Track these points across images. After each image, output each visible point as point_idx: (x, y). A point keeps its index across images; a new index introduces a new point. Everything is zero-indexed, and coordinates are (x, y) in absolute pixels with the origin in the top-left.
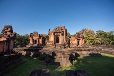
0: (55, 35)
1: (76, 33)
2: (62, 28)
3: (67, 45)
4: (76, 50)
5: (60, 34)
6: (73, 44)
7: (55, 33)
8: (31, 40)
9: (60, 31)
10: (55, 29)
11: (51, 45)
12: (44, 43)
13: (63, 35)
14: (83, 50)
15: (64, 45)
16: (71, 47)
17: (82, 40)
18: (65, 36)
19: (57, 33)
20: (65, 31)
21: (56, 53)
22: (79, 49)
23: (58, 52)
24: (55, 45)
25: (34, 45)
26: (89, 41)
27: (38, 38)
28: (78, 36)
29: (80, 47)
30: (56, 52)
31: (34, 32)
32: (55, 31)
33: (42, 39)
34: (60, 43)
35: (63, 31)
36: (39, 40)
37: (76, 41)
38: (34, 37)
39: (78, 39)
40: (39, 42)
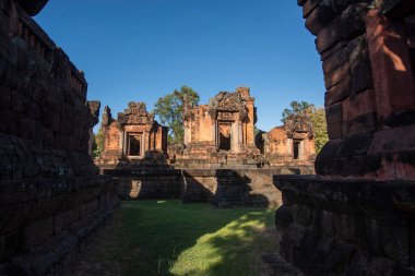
0: (216, 118)
2: (242, 96)
5: (236, 116)
6: (277, 156)
7: (218, 111)
9: (237, 104)
10: (220, 97)
11: (205, 157)
13: (245, 120)
17: (307, 140)
18: (250, 125)
19: (226, 111)
20: (250, 107)
27: (149, 127)
28: (297, 127)
31: (132, 105)
32: (216, 102)
36: (152, 136)
37: (290, 142)
38: (131, 124)
39: (295, 137)
40: (152, 144)
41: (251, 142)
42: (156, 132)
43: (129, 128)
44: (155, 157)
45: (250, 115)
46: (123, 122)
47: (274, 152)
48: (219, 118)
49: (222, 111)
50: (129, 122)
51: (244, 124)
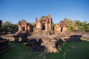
0: (41, 23)
1: (61, 22)
2: (48, 17)
3: (52, 32)
4: (60, 36)
5: (46, 22)
7: (41, 21)
8: (20, 27)
9: (46, 19)
10: (42, 17)
11: (38, 32)
12: (32, 30)
13: (48, 23)
14: (66, 36)
15: (50, 32)
16: (56, 34)
17: (65, 27)
18: (50, 24)
21: (42, 40)
22: (62, 35)
23: (44, 39)
24: (41, 32)
25: (23, 32)
26: (69, 28)
27: (26, 25)
28: (62, 24)
29: (63, 34)
30: (42, 38)
31: (22, 20)
32: (41, 19)
33: (30, 26)
34: (46, 30)
35: (49, 19)
36: (27, 27)
37: (60, 28)
38: (22, 25)
39: (61, 26)
40: (27, 29)
41: (50, 28)
42: (28, 26)
43: (22, 26)
44: (28, 32)
45: (50, 22)
46: (20, 24)
47: (56, 30)
49: (43, 21)
50: (22, 24)
51: (48, 24)
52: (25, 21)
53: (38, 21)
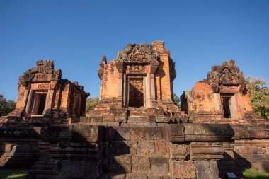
0: (124, 72)
1: (215, 69)
2: (155, 49)
5: (148, 69)
7: (125, 65)
8: (23, 94)
9: (148, 56)
10: (128, 49)
11: (105, 114)
13: (158, 72)
15: (166, 114)
17: (240, 95)
18: (166, 78)
19: (136, 64)
20: (165, 59)
32: (124, 55)
34: (148, 104)
36: (58, 93)
37: (217, 98)
38: (37, 82)
39: (222, 91)
40: (56, 102)
41: (167, 97)
42: (62, 89)
43: (35, 86)
44: (56, 115)
45: (166, 69)
46: (28, 80)
47: (198, 110)
48: (128, 72)
49: (131, 64)
50: (35, 79)
51: (158, 78)
52: (53, 66)
53: (109, 65)
